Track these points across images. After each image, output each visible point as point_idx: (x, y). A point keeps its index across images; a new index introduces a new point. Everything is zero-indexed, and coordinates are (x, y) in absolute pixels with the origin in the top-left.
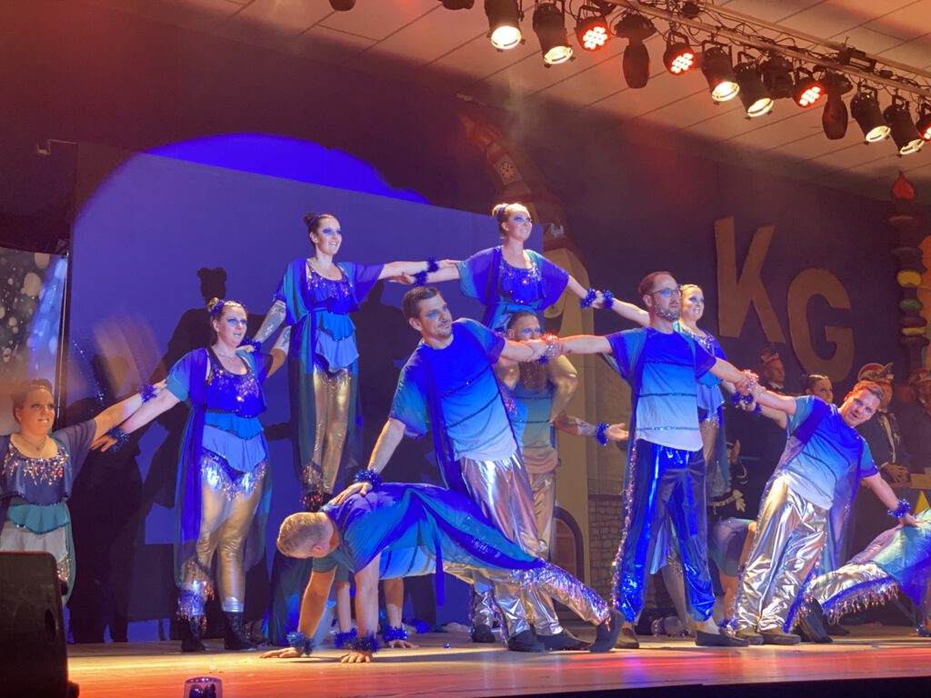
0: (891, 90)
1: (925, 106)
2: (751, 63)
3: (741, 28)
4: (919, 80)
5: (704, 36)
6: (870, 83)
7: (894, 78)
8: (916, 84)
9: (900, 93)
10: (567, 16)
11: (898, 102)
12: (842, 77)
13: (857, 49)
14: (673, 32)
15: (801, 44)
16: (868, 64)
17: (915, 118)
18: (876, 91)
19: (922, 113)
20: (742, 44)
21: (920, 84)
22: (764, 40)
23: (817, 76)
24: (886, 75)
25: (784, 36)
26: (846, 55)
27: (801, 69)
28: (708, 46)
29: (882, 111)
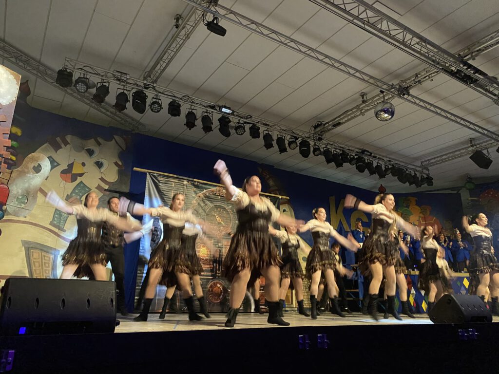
0: (377, 161)
1: (386, 165)
2: (337, 154)
3: (334, 144)
4: (385, 159)
5: (324, 146)
6: (370, 159)
7: (377, 158)
8: (383, 160)
9: (379, 162)
10: (286, 140)
11: (379, 164)
12: (363, 158)
14: (315, 145)
15: (350, 148)
16: (369, 154)
17: (383, 169)
19: (385, 167)
20: (335, 148)
22: (340, 147)
23: (356, 157)
24: (375, 157)
25: (346, 146)
26: (363, 151)
27: (351, 155)
28: (325, 149)
29: (374, 166)
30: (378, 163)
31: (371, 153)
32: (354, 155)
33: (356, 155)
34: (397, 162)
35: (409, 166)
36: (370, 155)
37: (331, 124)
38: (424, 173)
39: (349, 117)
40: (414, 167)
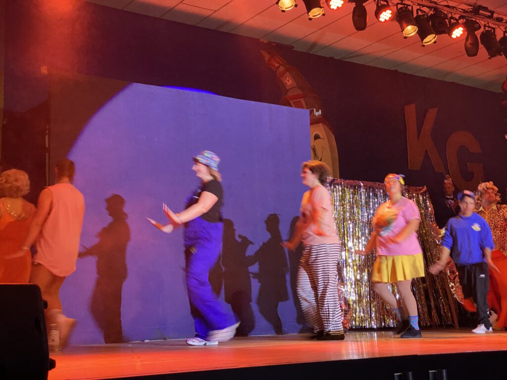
0: (503, 28)
2: (424, 15)
6: (491, 25)
7: (504, 21)
12: (475, 22)
13: (483, 5)
15: (452, 4)
16: (490, 14)
18: (494, 29)
20: (419, 4)
24: (500, 20)
26: (477, 9)
27: (452, 18)
30: (505, 32)
32: (457, 16)
33: (461, 17)
36: (491, 17)
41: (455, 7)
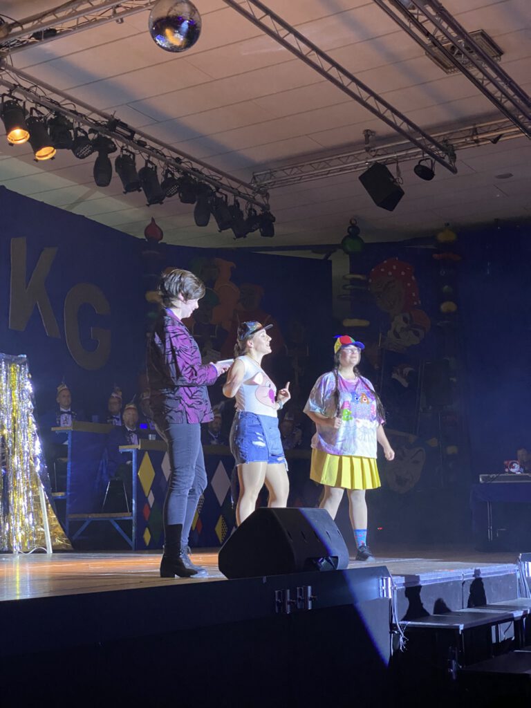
0: (145, 156)
1: (168, 171)
2: (41, 118)
3: (34, 89)
4: (165, 151)
5: (3, 89)
6: (130, 148)
7: (147, 147)
8: (163, 154)
9: (151, 159)
11: (150, 165)
12: (110, 140)
13: (122, 120)
15: (80, 110)
16: (129, 134)
17: (161, 179)
18: (134, 154)
19: (165, 176)
20: (35, 102)
21: (166, 154)
22: (52, 101)
23: (91, 136)
24: (141, 144)
25: (68, 101)
26: (114, 124)
27: (79, 129)
28: (6, 99)
29: (138, 170)
30: (148, 161)
31: (133, 132)
32: (87, 128)
33: (91, 131)
34: (195, 166)
35: (225, 181)
36: (131, 138)
37: (29, 30)
38: (258, 204)
39: (82, 20)
40: (235, 185)
41: (85, 116)
